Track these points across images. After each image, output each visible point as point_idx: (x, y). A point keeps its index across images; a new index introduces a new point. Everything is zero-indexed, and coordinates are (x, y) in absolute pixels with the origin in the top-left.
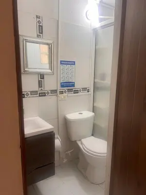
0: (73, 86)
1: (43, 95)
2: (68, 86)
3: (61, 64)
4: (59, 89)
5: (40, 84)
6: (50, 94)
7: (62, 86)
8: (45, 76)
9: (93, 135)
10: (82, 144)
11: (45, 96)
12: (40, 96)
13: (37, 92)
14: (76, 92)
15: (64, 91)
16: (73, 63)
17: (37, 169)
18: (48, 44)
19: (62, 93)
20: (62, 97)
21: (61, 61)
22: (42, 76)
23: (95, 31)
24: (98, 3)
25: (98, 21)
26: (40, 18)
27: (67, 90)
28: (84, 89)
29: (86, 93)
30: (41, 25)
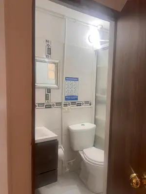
0: (77, 99)
1: (49, 107)
2: (72, 99)
3: (66, 80)
4: (64, 101)
5: (47, 98)
6: (55, 106)
7: (66, 99)
8: (51, 90)
9: (94, 146)
10: (83, 153)
11: (51, 108)
12: (46, 108)
13: (44, 104)
14: (79, 105)
15: (68, 103)
16: (77, 79)
17: (41, 174)
18: (55, 63)
19: (66, 105)
20: (66, 109)
21: (66, 78)
22: (49, 90)
23: (97, 52)
24: (100, 29)
25: (99, 43)
26: (49, 42)
27: (70, 103)
28: (87, 102)
29: (88, 106)
30: (49, 47)
